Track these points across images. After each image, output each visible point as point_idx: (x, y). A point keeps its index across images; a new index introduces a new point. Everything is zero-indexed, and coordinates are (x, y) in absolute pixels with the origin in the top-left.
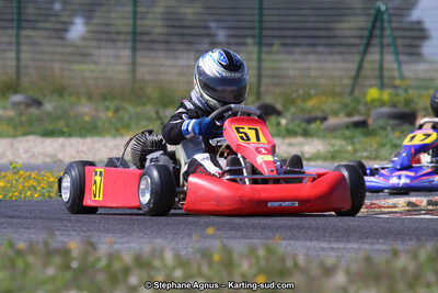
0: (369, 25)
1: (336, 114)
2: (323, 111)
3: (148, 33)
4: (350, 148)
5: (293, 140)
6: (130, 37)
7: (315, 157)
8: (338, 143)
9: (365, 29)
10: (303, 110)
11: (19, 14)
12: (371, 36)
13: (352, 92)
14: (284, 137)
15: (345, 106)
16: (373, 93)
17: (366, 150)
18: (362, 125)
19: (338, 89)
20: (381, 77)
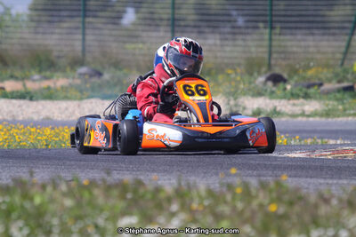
1: (330, 81)
2: (319, 79)
3: (184, 20)
4: (340, 107)
5: (296, 102)
6: (170, 22)
7: (314, 114)
8: (332, 104)
10: (304, 78)
11: (85, 5)
13: (342, 64)
14: (289, 99)
15: (337, 75)
17: (353, 109)
18: (349, 89)
19: (331, 62)
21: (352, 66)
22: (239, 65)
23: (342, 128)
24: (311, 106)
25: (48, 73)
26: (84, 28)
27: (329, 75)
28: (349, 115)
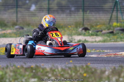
0: (113, 5)
1: (105, 30)
2: (101, 29)
3: (52, 9)
4: (109, 39)
5: (93, 37)
7: (99, 41)
8: (106, 38)
9: (112, 6)
10: (96, 29)
11: (17, 4)
12: (114, 8)
13: (109, 24)
14: (91, 36)
15: (107, 27)
16: (115, 24)
17: (114, 39)
18: (112, 32)
19: (105, 23)
20: (117, 19)
21: (113, 24)
22: (73, 24)
23: (109, 46)
24: (99, 39)
25: (4, 28)
26: (17, 12)
27: (105, 28)
28: (111, 42)
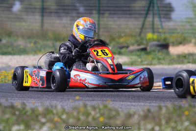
0: (147, 5)
1: (133, 45)
2: (127, 43)
4: (139, 60)
6: (41, 10)
8: (134, 58)
9: (145, 7)
10: (118, 43)
12: (148, 10)
13: (140, 35)
15: (137, 41)
16: (150, 35)
17: (146, 61)
18: (144, 49)
19: (134, 34)
20: (153, 28)
21: (146, 36)
24: (123, 59)
27: (133, 41)
28: (144, 65)
